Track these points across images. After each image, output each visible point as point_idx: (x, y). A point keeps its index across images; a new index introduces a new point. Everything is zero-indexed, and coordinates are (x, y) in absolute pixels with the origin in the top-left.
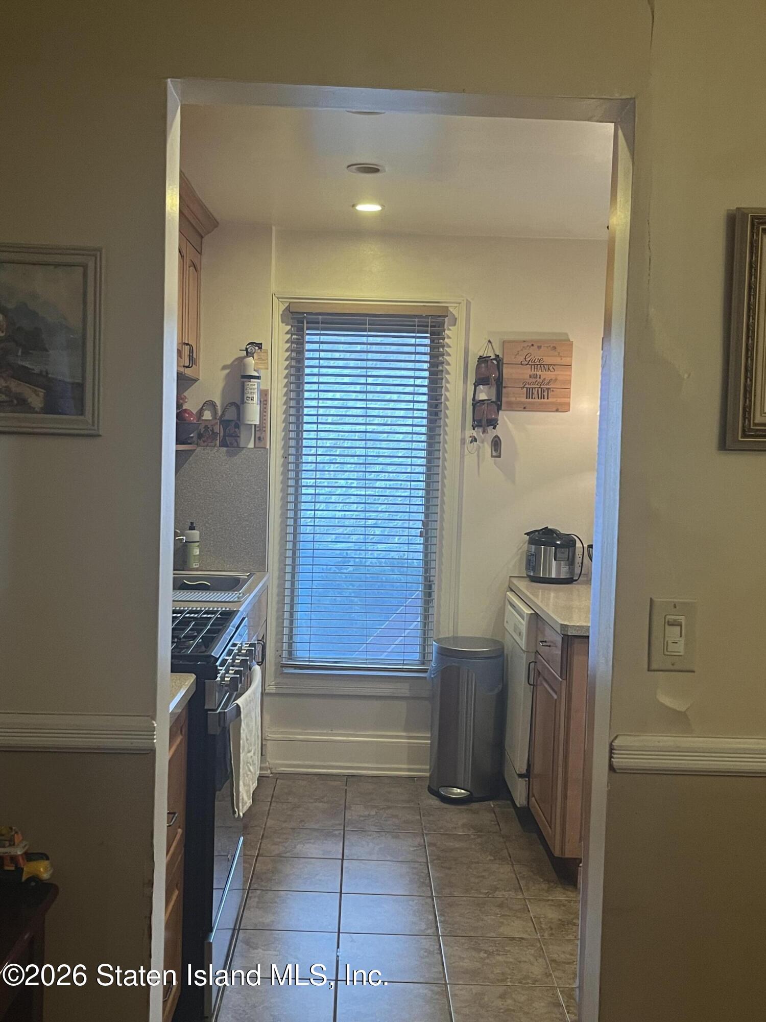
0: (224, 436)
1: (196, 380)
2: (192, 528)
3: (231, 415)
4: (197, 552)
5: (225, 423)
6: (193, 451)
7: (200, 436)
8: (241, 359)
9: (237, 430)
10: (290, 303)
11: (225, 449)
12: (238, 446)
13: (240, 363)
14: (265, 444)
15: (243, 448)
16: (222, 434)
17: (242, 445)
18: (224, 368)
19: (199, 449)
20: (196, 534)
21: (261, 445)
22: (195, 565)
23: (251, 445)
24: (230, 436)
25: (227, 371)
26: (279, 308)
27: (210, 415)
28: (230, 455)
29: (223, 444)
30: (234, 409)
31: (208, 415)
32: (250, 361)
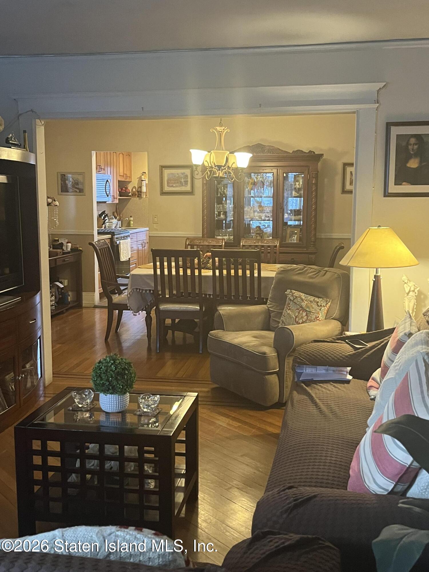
1: (131, 182)
2: (131, 217)
3: (139, 190)
4: (132, 223)
5: (138, 192)
6: (131, 198)
7: (132, 195)
9: (141, 193)
11: (138, 198)
12: (141, 197)
13: (141, 177)
14: (147, 196)
15: (142, 198)
17: (142, 196)
18: (138, 178)
19: (132, 198)
20: (132, 219)
22: (132, 226)
23: (144, 197)
24: (139, 195)
25: (138, 179)
28: (140, 199)
29: (138, 197)
30: (140, 188)
31: (134, 190)
32: (143, 177)
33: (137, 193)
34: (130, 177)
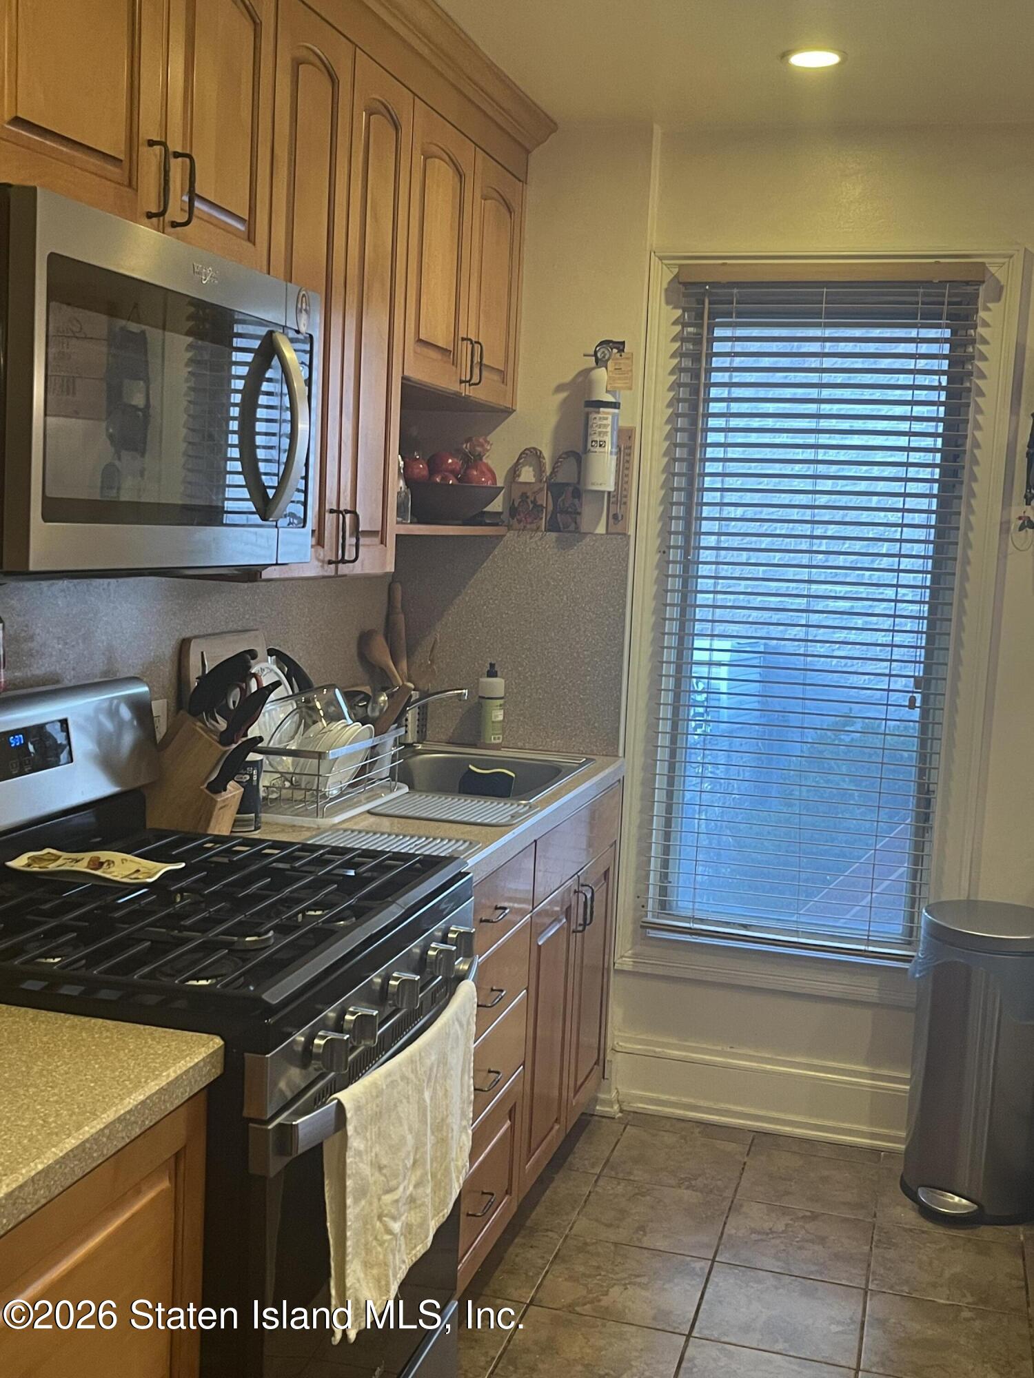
0: (554, 513)
1: (509, 412)
2: (492, 673)
3: (566, 474)
4: (499, 715)
5: (556, 489)
6: (500, 538)
7: (513, 511)
8: (586, 372)
9: (576, 501)
10: (680, 266)
11: (554, 535)
12: (577, 529)
13: (583, 380)
14: (626, 527)
15: (586, 534)
16: (550, 508)
17: (584, 528)
18: (559, 389)
19: (510, 536)
20: (497, 685)
21: (619, 528)
22: (495, 739)
23: (601, 529)
24: (565, 511)
26: (662, 277)
27: (532, 473)
28: (564, 545)
29: (552, 526)
30: (573, 461)
31: (527, 475)
32: (601, 374)
33: (544, 499)
34: (502, 374)
